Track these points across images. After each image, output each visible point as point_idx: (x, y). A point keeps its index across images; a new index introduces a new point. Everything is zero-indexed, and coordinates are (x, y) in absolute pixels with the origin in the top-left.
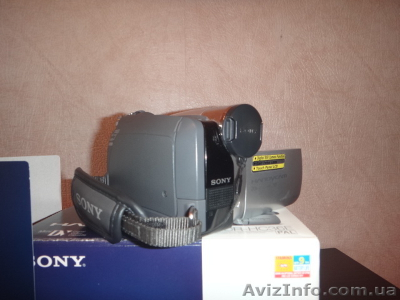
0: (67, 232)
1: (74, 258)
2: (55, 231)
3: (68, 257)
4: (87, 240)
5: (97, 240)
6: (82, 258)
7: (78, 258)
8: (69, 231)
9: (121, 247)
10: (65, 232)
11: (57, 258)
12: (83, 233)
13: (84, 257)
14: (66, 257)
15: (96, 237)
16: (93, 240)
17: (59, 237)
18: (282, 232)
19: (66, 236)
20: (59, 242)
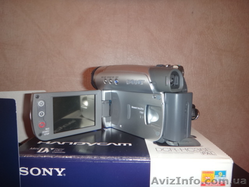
0: (51, 149)
1: (57, 170)
2: (42, 149)
3: (53, 169)
4: (67, 157)
5: (74, 157)
6: (63, 170)
7: (60, 170)
8: (52, 149)
9: (92, 162)
10: (49, 149)
11: (45, 170)
12: (63, 151)
13: (65, 169)
14: (51, 169)
15: (73, 155)
16: (71, 157)
17: (45, 153)
18: (205, 153)
19: (50, 153)
20: (46, 158)
